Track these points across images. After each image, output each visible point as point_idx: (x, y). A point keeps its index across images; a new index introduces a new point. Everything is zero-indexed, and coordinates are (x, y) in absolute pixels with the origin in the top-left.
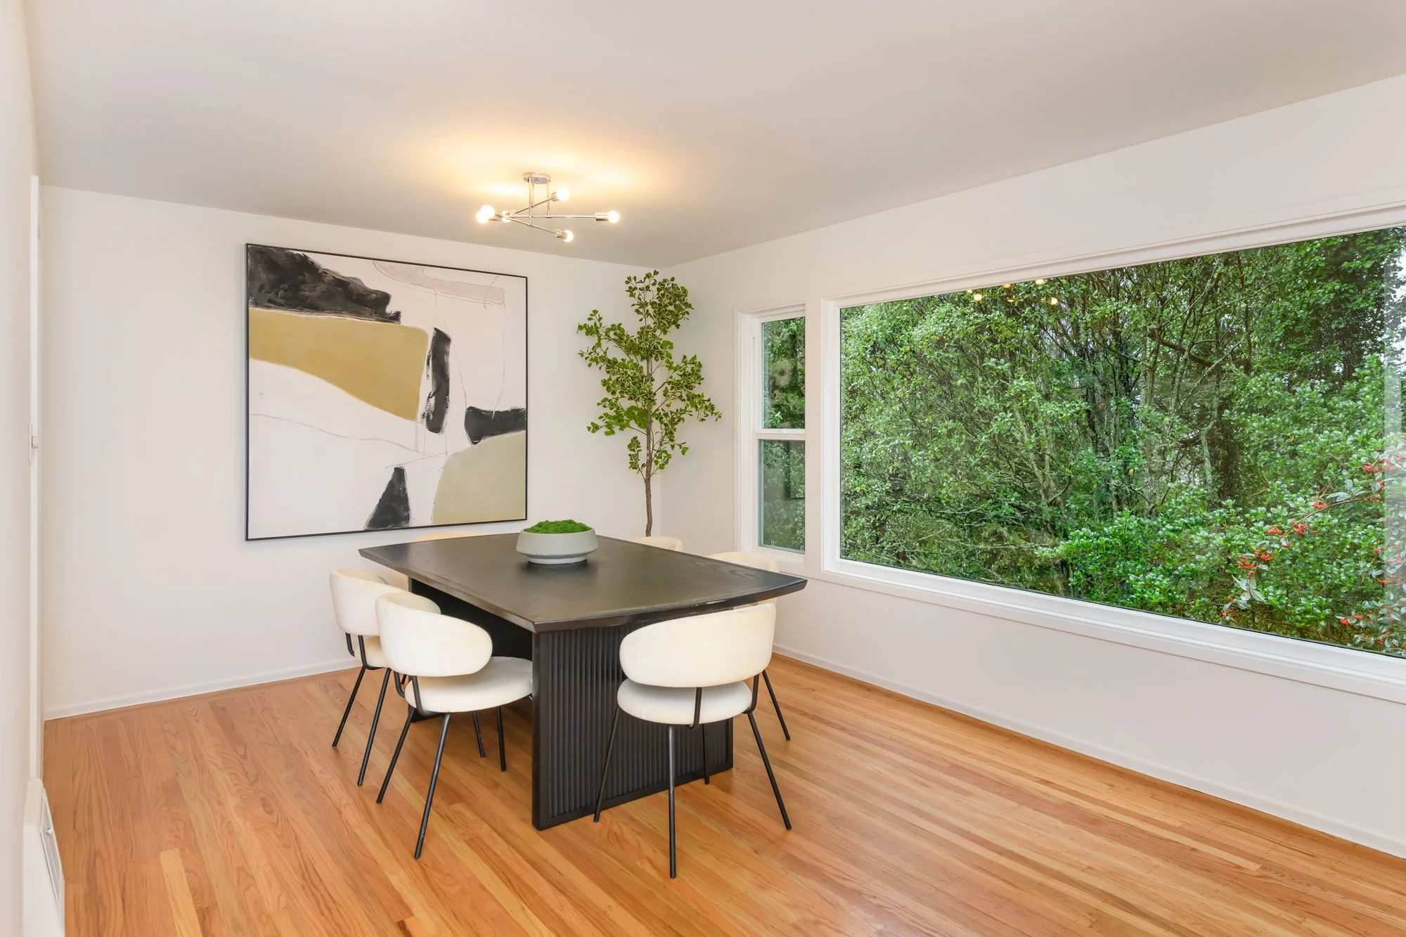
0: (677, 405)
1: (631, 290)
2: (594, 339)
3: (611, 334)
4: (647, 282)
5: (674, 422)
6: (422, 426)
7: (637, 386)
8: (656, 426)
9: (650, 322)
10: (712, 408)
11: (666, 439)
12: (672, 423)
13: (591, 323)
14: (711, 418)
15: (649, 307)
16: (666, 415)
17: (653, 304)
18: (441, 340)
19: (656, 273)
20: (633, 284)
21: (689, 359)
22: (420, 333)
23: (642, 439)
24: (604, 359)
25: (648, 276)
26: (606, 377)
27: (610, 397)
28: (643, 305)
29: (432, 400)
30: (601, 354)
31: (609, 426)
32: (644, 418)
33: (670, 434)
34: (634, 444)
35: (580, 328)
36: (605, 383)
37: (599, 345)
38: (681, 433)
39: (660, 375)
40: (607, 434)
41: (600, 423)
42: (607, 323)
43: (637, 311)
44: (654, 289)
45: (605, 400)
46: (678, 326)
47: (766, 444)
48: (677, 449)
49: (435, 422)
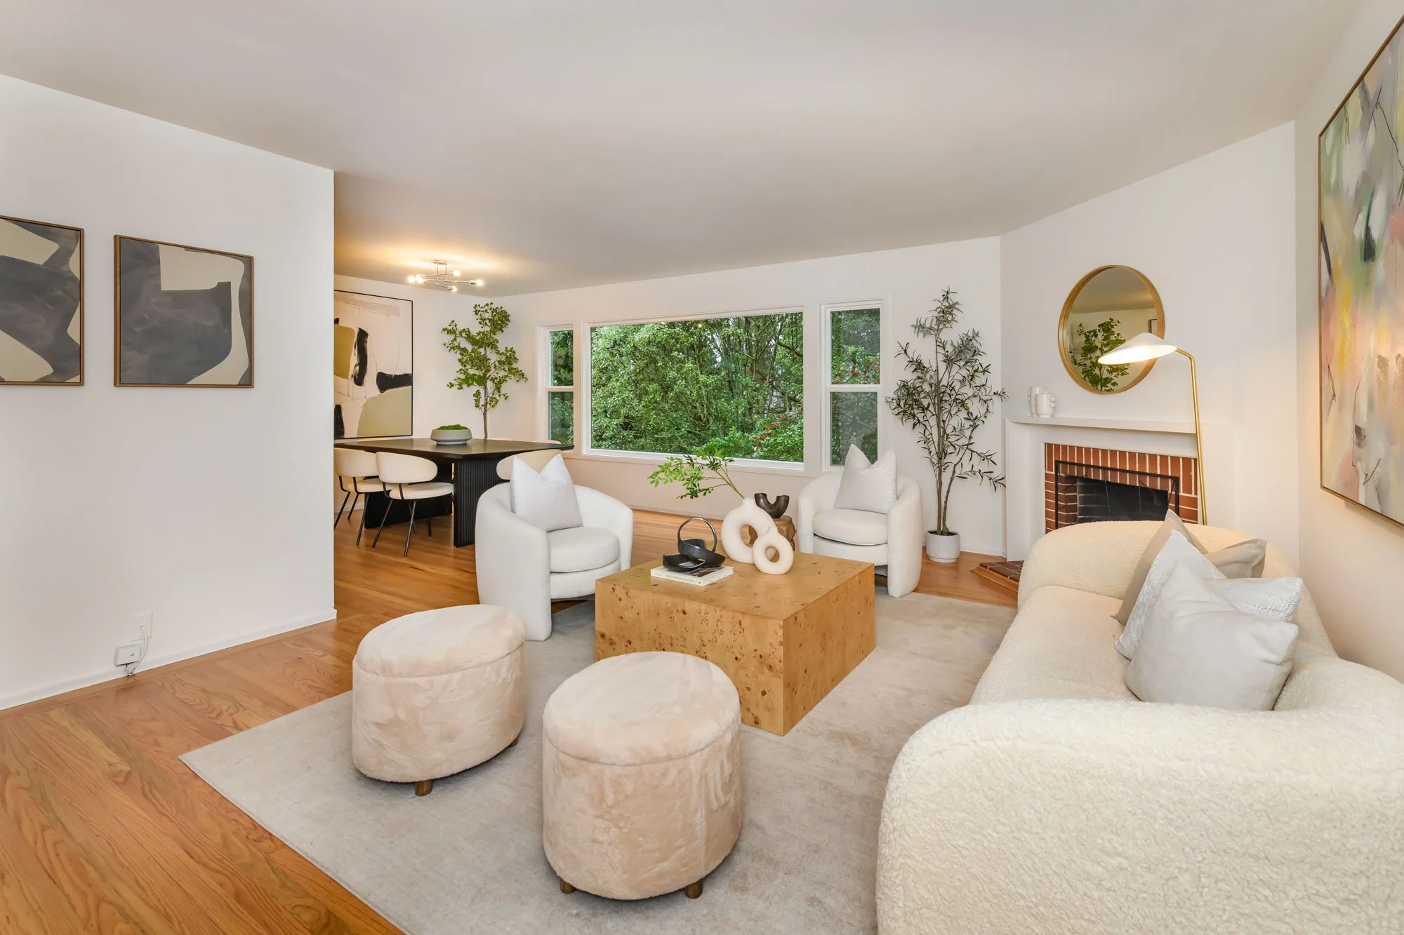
0: (502, 373)
1: (476, 312)
2: (452, 337)
3: (464, 334)
4: (486, 308)
5: (500, 382)
6: (352, 382)
7: (482, 362)
8: (490, 384)
9: (487, 329)
10: (523, 375)
11: (496, 392)
12: (498, 384)
13: (450, 328)
14: (522, 381)
15: (487, 321)
16: (496, 378)
17: (490, 320)
18: (363, 335)
19: (491, 303)
20: (478, 309)
21: (509, 349)
22: (350, 330)
23: (482, 391)
24: (458, 347)
25: (487, 305)
26: (460, 357)
27: (462, 368)
28: (484, 320)
29: (358, 368)
30: (456, 344)
31: (460, 385)
32: (482, 381)
33: (498, 389)
34: (477, 394)
35: (444, 330)
36: (460, 360)
37: (455, 339)
38: (505, 388)
39: (493, 357)
40: (459, 389)
41: (455, 383)
42: (460, 328)
43: (480, 323)
44: (490, 312)
45: (461, 370)
46: (502, 331)
47: (553, 395)
48: (502, 397)
49: (359, 380)
